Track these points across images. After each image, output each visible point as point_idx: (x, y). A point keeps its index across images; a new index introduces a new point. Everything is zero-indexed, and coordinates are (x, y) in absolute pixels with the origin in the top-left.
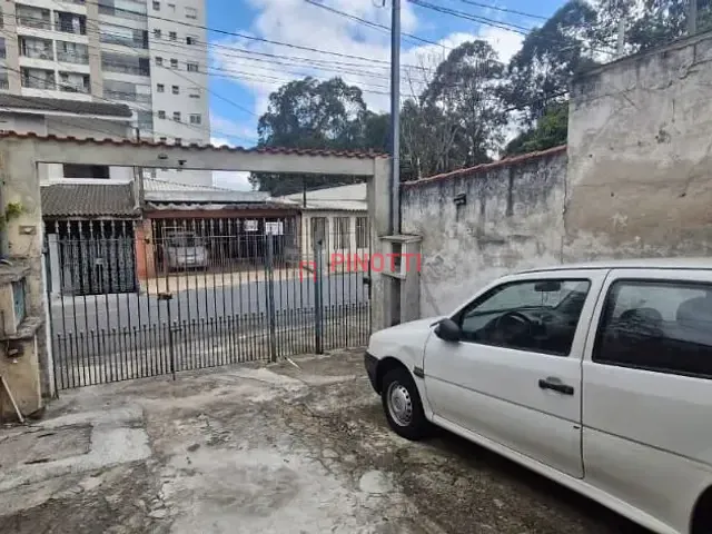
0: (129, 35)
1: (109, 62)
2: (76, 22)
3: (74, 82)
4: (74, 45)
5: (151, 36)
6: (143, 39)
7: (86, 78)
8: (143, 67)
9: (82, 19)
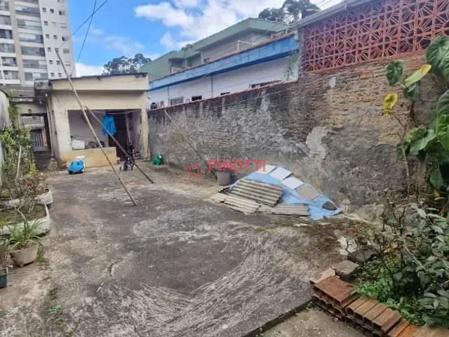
0: (33, 37)
1: (24, 51)
2: (7, 33)
3: (8, 61)
4: (8, 44)
5: (44, 37)
6: (41, 39)
7: (14, 59)
8: (42, 52)
9: (10, 32)
